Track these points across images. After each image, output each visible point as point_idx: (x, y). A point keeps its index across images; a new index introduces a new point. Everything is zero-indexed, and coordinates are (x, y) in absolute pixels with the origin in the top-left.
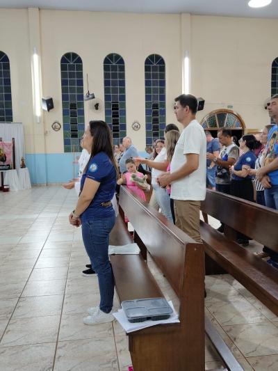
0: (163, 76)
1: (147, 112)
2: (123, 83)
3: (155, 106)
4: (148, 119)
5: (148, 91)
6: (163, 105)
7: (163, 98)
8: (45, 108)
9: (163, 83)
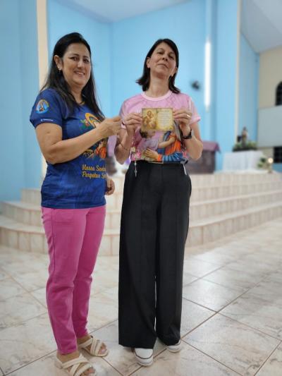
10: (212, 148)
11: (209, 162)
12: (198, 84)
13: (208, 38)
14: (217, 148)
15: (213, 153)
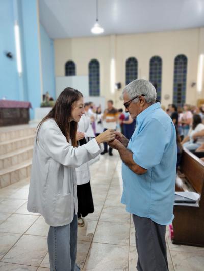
0: (185, 67)
1: (175, 89)
2: (160, 73)
3: (180, 85)
4: (174, 93)
5: (175, 77)
6: (185, 84)
7: (185, 80)
8: (116, 88)
9: (185, 72)
10: (26, 106)
11: (25, 115)
12: (10, 55)
13: (16, 22)
14: (30, 106)
15: (27, 109)
